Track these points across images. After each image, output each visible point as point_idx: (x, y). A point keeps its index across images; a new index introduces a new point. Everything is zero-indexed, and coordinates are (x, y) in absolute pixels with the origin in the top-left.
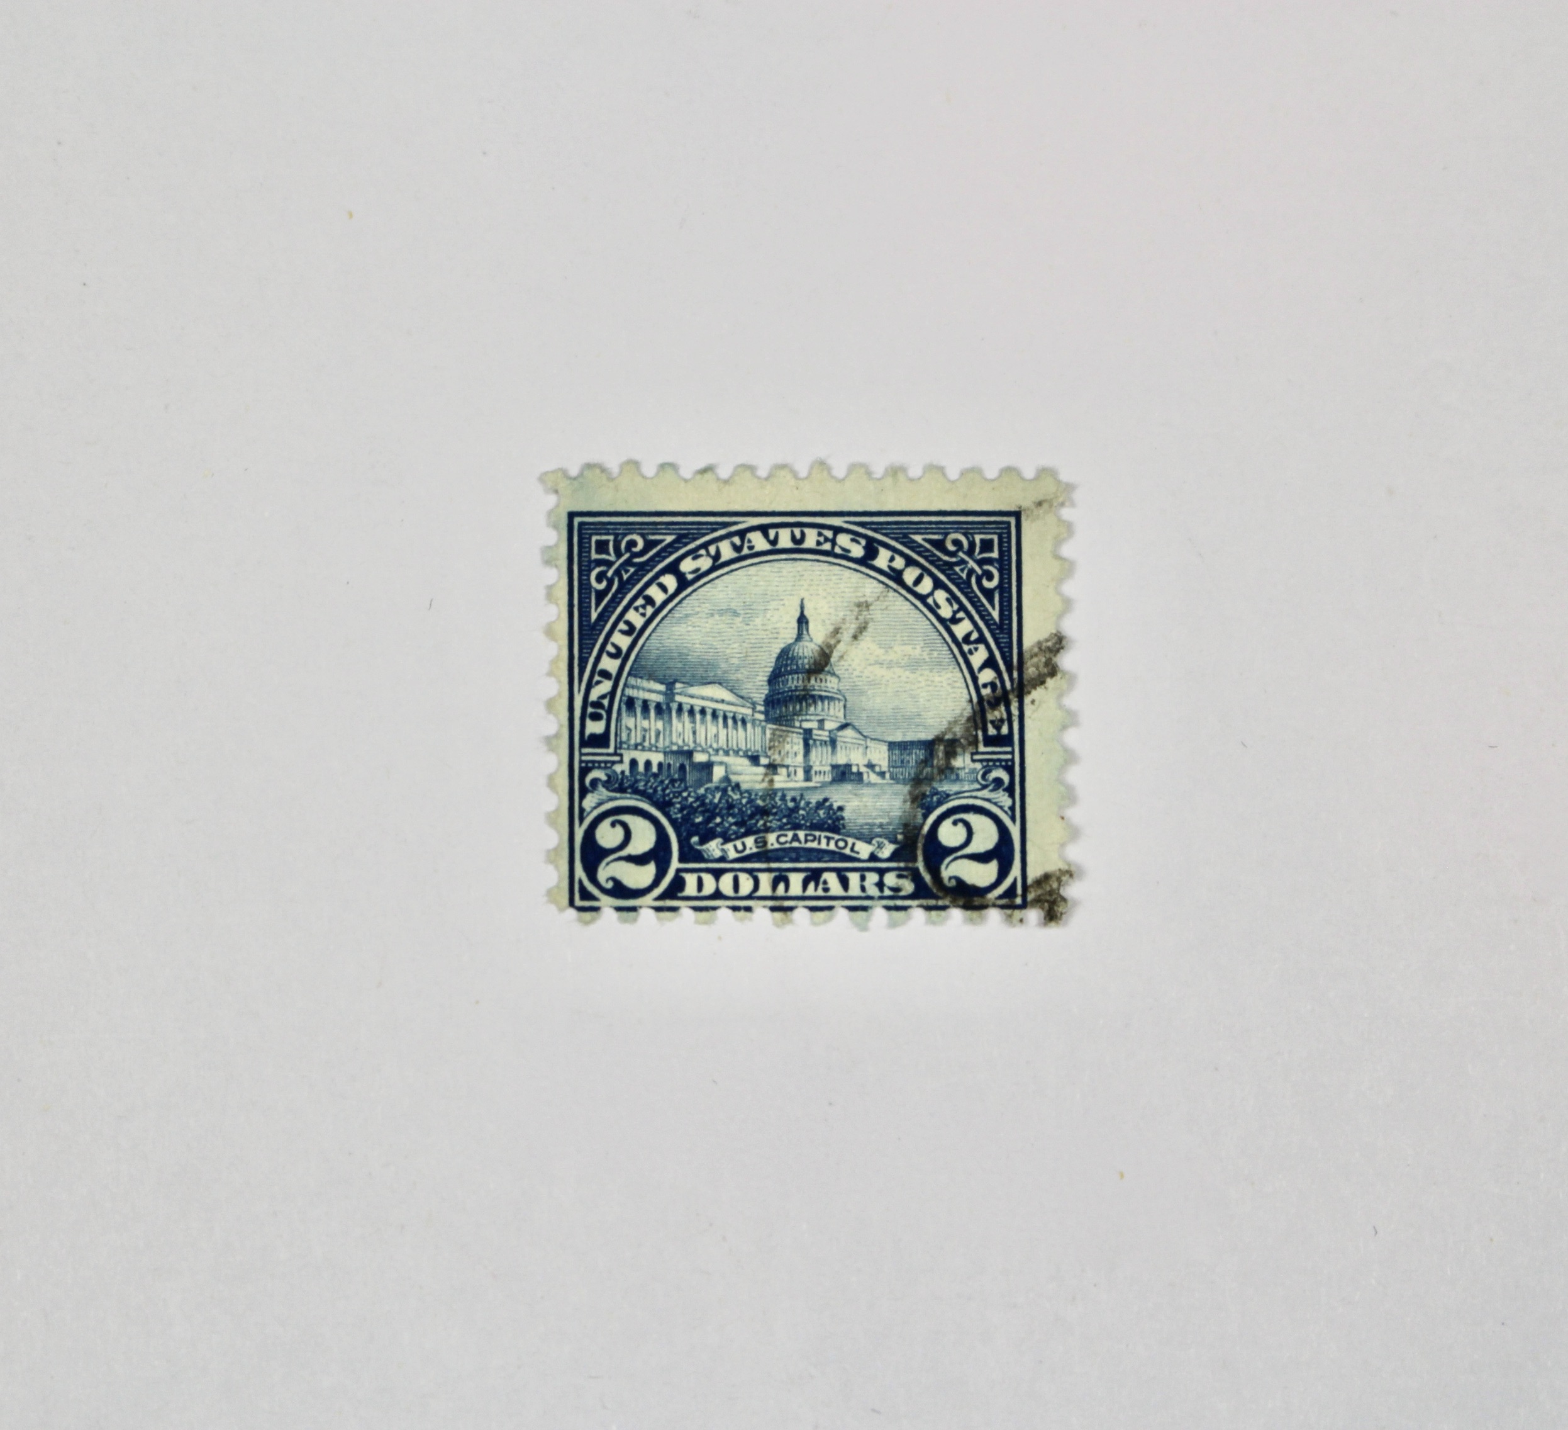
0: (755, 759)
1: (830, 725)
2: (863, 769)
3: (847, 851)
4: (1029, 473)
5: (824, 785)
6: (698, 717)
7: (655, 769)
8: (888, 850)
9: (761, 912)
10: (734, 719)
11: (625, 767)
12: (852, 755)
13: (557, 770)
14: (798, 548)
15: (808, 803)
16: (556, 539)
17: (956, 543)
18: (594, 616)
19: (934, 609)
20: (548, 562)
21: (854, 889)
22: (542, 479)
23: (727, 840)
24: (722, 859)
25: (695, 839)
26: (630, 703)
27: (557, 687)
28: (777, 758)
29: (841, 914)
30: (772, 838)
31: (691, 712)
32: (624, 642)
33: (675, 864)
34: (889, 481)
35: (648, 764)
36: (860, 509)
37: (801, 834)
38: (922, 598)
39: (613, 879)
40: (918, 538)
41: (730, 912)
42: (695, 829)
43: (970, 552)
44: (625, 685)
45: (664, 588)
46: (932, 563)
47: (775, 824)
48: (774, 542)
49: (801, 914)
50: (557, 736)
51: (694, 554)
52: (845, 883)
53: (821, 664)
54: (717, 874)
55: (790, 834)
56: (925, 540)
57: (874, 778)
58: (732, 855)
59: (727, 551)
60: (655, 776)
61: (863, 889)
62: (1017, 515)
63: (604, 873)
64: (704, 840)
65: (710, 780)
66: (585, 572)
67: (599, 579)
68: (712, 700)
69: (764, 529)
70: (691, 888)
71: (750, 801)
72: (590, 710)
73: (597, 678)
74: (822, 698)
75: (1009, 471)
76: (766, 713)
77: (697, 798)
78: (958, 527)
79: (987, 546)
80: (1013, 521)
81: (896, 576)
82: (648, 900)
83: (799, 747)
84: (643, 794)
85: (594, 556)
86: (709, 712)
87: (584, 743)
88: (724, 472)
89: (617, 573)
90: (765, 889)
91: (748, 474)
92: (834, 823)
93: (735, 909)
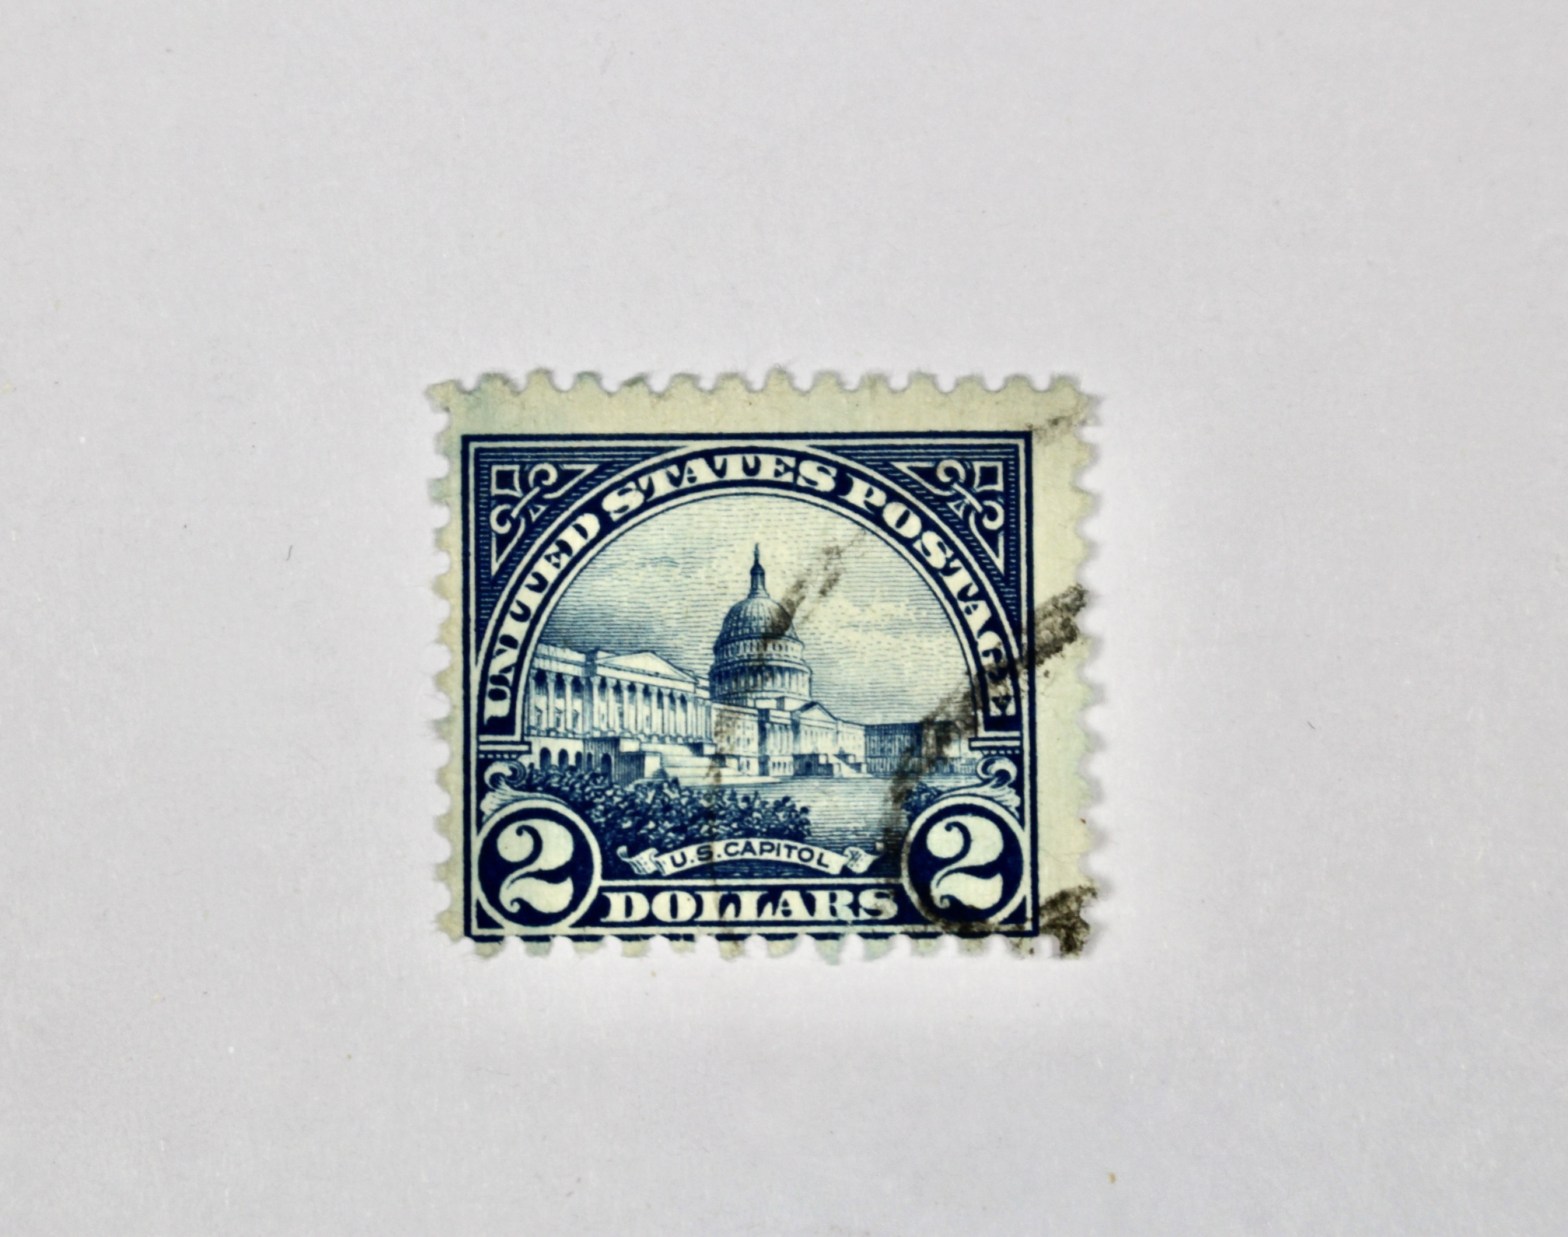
0: (697, 748)
1: (791, 704)
2: (833, 760)
3: (813, 864)
4: (1042, 382)
5: (784, 780)
6: (626, 694)
7: (572, 761)
8: (864, 862)
9: (705, 939)
10: (671, 697)
11: (535, 758)
12: (819, 742)
13: (450, 762)
14: (751, 480)
15: (764, 803)
16: (445, 468)
17: (951, 472)
18: (495, 567)
19: (921, 557)
20: (439, 499)
21: (822, 912)
22: (429, 392)
23: (662, 850)
24: (657, 875)
25: (622, 850)
26: (541, 678)
27: (449, 657)
28: (725, 747)
29: (806, 943)
31: (618, 689)
32: (532, 599)
33: (597, 881)
34: (866, 394)
35: (563, 754)
36: (829, 430)
37: (756, 843)
38: (908, 543)
39: (520, 901)
40: (902, 466)
41: (666, 941)
42: (623, 837)
43: (968, 485)
44: (535, 655)
45: (583, 532)
46: (919, 497)
47: (723, 830)
48: (721, 473)
49: (755, 944)
50: (448, 720)
51: (620, 487)
52: (810, 904)
53: (781, 627)
54: (650, 893)
55: (742, 842)
56: (911, 469)
57: (847, 771)
58: (669, 869)
59: (662, 485)
60: (573, 769)
61: (833, 911)
62: (1027, 436)
63: (508, 893)
64: (634, 851)
65: (641, 775)
66: (482, 512)
67: (502, 519)
68: (644, 673)
69: (708, 456)
70: (617, 912)
71: (692, 801)
72: (490, 686)
73: (499, 646)
74: (781, 670)
75: (1018, 380)
76: (711, 689)
77: (625, 798)
78: (952, 451)
79: (989, 476)
80: (1021, 443)
81: (875, 515)
82: (564, 926)
83: (754, 733)
84: (557, 793)
85: (495, 491)
86: (640, 688)
87: (482, 729)
88: (659, 384)
89: (524, 512)
90: (710, 912)
91: (688, 386)
92: (796, 829)
93: (673, 937)
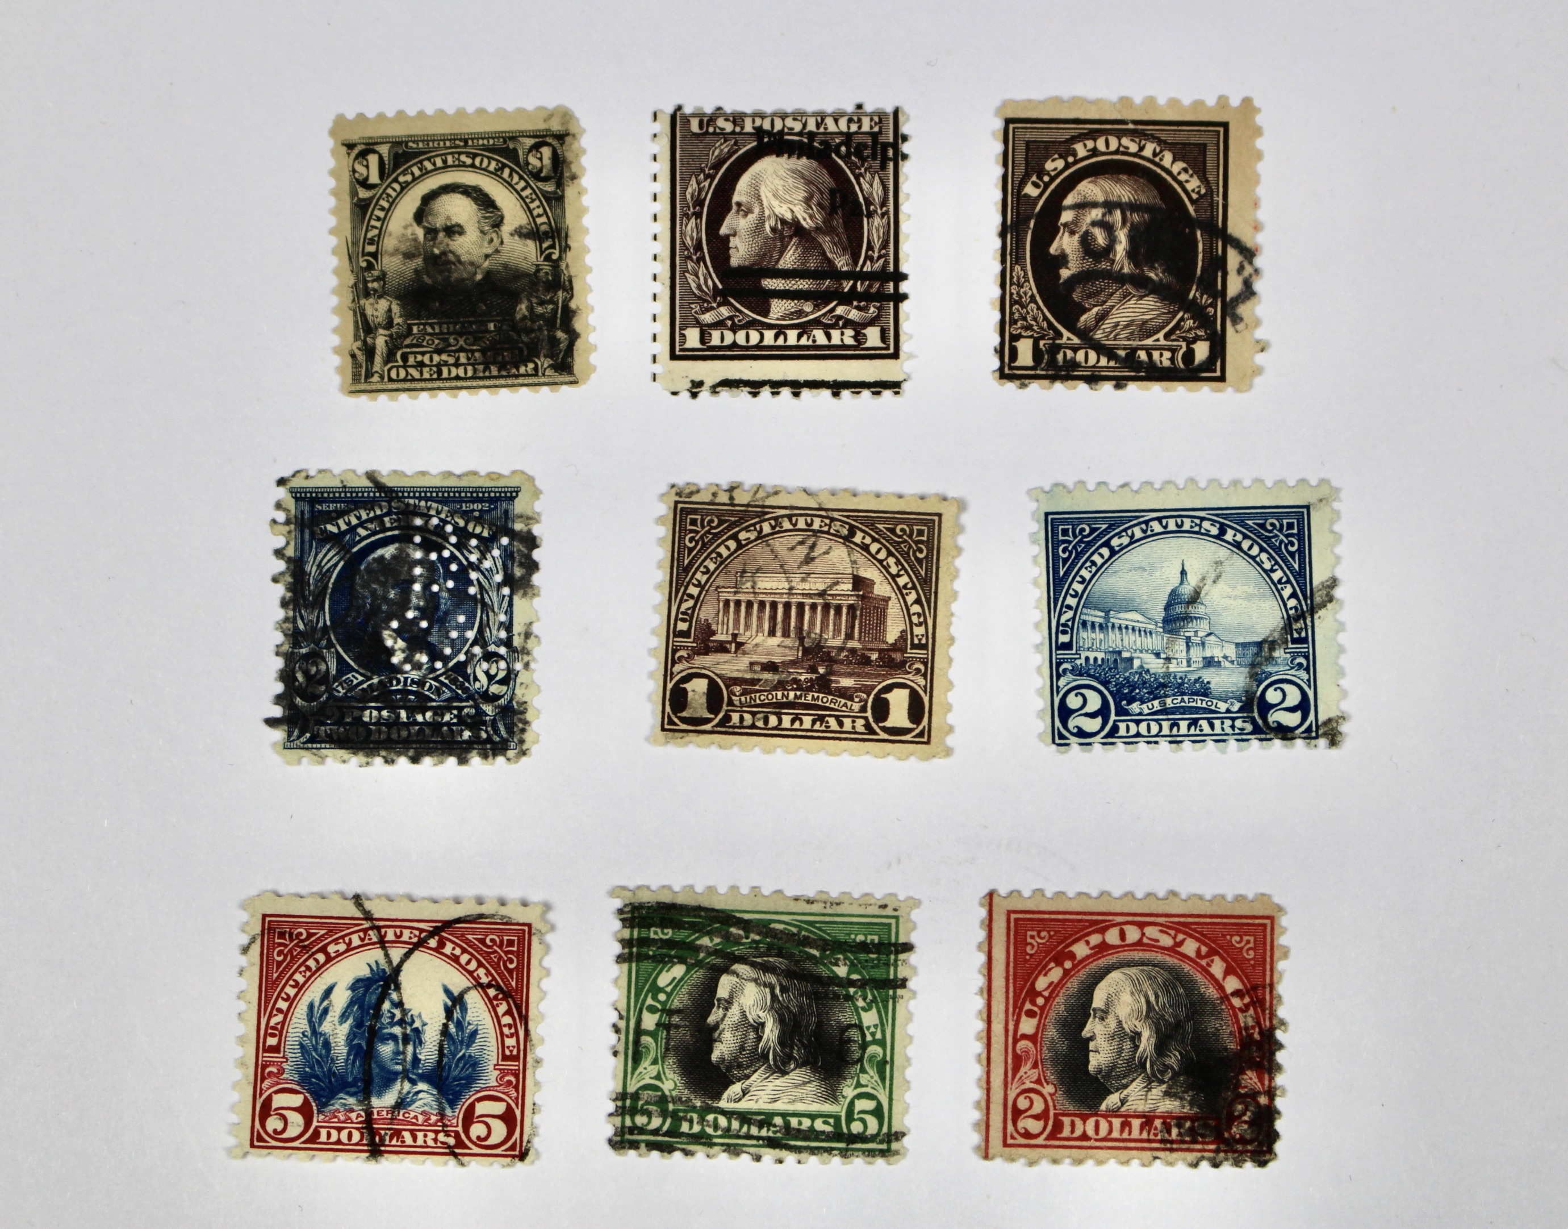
0: (1157, 655)
1: (1201, 634)
2: (1221, 659)
3: (1213, 708)
4: (1314, 482)
5: (1199, 669)
6: (1124, 631)
7: (1100, 662)
8: (1237, 706)
9: (1164, 743)
10: (1145, 631)
11: (1083, 661)
12: (1214, 651)
13: (1043, 664)
14: (1179, 530)
15: (1189, 680)
16: (1037, 528)
17: (1272, 524)
18: (1062, 573)
19: (1260, 564)
20: (1034, 542)
21: (1218, 730)
22: (1029, 492)
23: (1143, 703)
24: (1140, 714)
25: (1124, 702)
26: (1084, 624)
27: (1040, 614)
28: (1170, 654)
29: (1210, 744)
30: (1169, 701)
31: (1120, 628)
32: (1079, 588)
33: (1113, 717)
34: (1232, 489)
35: (1096, 659)
36: (1216, 506)
37: (1186, 698)
38: (1253, 558)
39: (1077, 727)
40: (1250, 523)
41: (1146, 744)
42: (1124, 697)
43: (1281, 530)
44: (1081, 613)
45: (1102, 556)
46: (1258, 537)
47: (1170, 692)
48: (1165, 527)
49: (1187, 745)
50: (1042, 644)
51: (1119, 535)
52: (1212, 726)
53: (1195, 598)
54: (1138, 722)
56: (1254, 523)
57: (1227, 664)
58: (1146, 711)
59: (1138, 533)
60: (1100, 666)
61: (1223, 729)
62: (1308, 507)
63: (1072, 723)
64: (1129, 703)
65: (1132, 668)
66: (1055, 548)
67: (1064, 551)
68: (1132, 621)
69: (1159, 519)
70: (1122, 732)
71: (1156, 679)
72: (1061, 628)
73: (1064, 609)
74: (1196, 618)
75: (1303, 481)
76: (1163, 628)
77: (1125, 679)
78: (1273, 515)
79: (1290, 526)
80: (1305, 511)
81: (1238, 545)
82: (1098, 738)
83: (1184, 647)
84: (1093, 677)
85: (1061, 538)
86: (1130, 627)
87: (1058, 648)
88: (1135, 486)
89: (1074, 547)
90: (1166, 731)
91: (1149, 487)
92: (1205, 691)
93: (1148, 743)
